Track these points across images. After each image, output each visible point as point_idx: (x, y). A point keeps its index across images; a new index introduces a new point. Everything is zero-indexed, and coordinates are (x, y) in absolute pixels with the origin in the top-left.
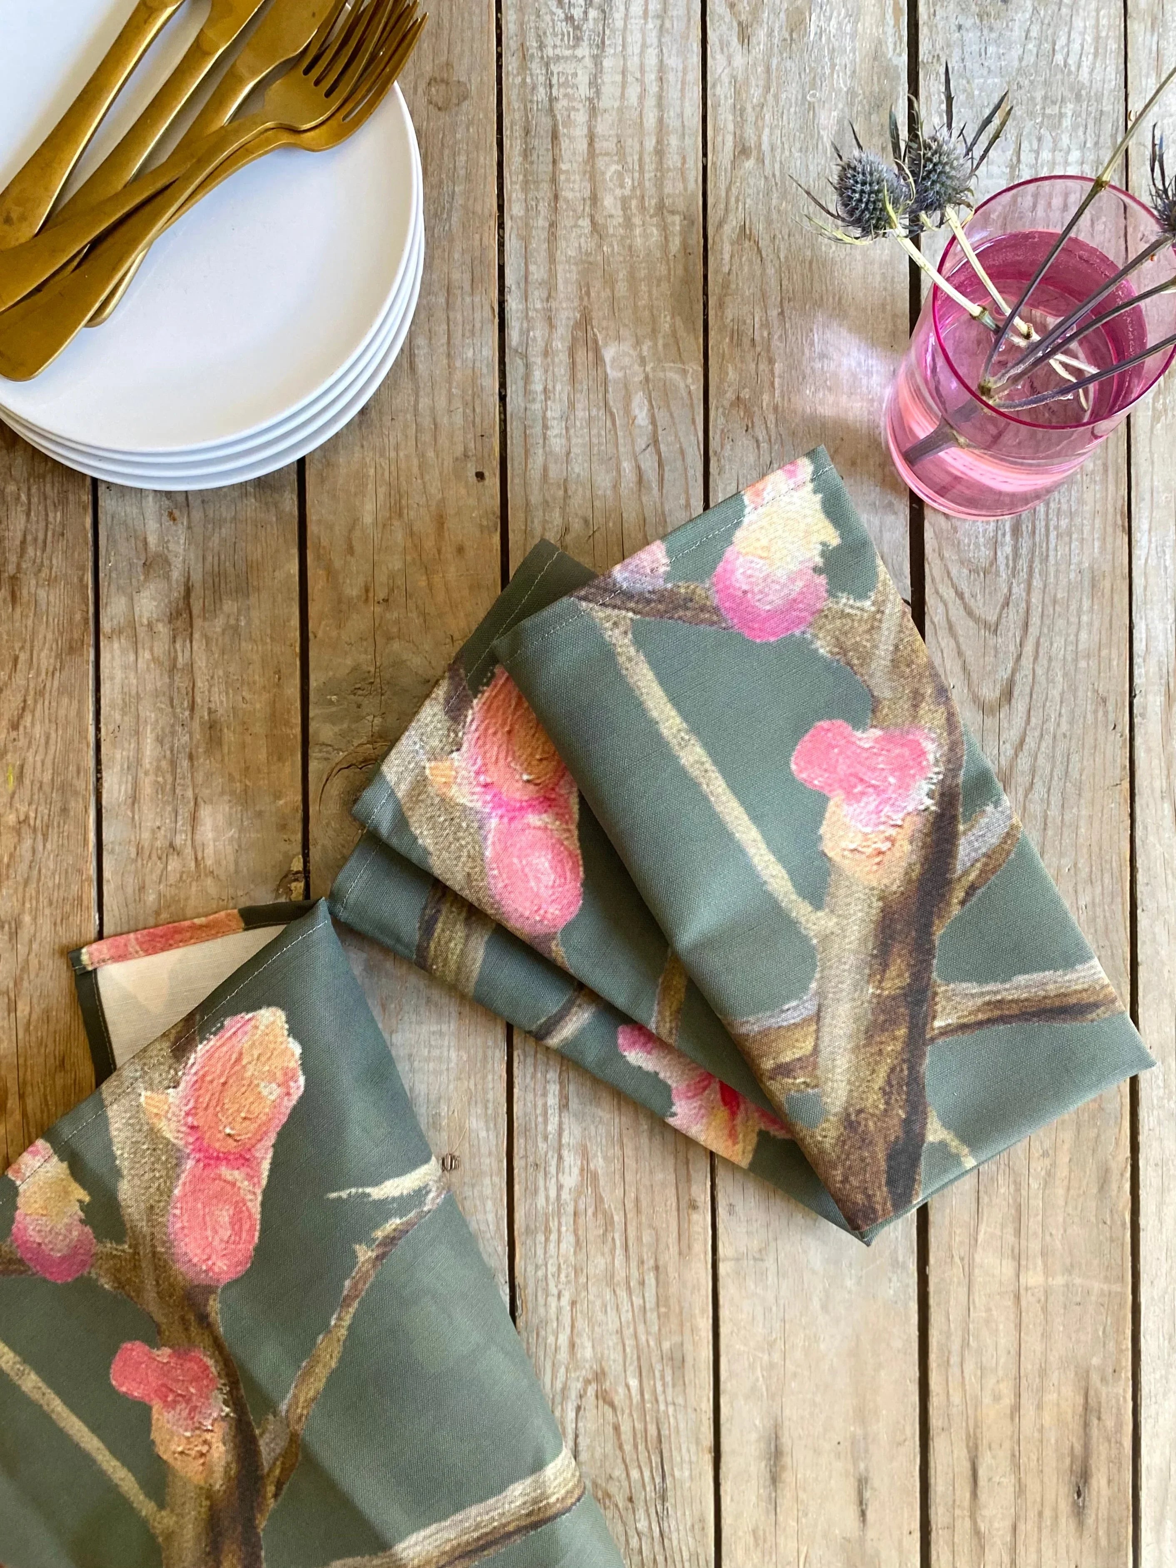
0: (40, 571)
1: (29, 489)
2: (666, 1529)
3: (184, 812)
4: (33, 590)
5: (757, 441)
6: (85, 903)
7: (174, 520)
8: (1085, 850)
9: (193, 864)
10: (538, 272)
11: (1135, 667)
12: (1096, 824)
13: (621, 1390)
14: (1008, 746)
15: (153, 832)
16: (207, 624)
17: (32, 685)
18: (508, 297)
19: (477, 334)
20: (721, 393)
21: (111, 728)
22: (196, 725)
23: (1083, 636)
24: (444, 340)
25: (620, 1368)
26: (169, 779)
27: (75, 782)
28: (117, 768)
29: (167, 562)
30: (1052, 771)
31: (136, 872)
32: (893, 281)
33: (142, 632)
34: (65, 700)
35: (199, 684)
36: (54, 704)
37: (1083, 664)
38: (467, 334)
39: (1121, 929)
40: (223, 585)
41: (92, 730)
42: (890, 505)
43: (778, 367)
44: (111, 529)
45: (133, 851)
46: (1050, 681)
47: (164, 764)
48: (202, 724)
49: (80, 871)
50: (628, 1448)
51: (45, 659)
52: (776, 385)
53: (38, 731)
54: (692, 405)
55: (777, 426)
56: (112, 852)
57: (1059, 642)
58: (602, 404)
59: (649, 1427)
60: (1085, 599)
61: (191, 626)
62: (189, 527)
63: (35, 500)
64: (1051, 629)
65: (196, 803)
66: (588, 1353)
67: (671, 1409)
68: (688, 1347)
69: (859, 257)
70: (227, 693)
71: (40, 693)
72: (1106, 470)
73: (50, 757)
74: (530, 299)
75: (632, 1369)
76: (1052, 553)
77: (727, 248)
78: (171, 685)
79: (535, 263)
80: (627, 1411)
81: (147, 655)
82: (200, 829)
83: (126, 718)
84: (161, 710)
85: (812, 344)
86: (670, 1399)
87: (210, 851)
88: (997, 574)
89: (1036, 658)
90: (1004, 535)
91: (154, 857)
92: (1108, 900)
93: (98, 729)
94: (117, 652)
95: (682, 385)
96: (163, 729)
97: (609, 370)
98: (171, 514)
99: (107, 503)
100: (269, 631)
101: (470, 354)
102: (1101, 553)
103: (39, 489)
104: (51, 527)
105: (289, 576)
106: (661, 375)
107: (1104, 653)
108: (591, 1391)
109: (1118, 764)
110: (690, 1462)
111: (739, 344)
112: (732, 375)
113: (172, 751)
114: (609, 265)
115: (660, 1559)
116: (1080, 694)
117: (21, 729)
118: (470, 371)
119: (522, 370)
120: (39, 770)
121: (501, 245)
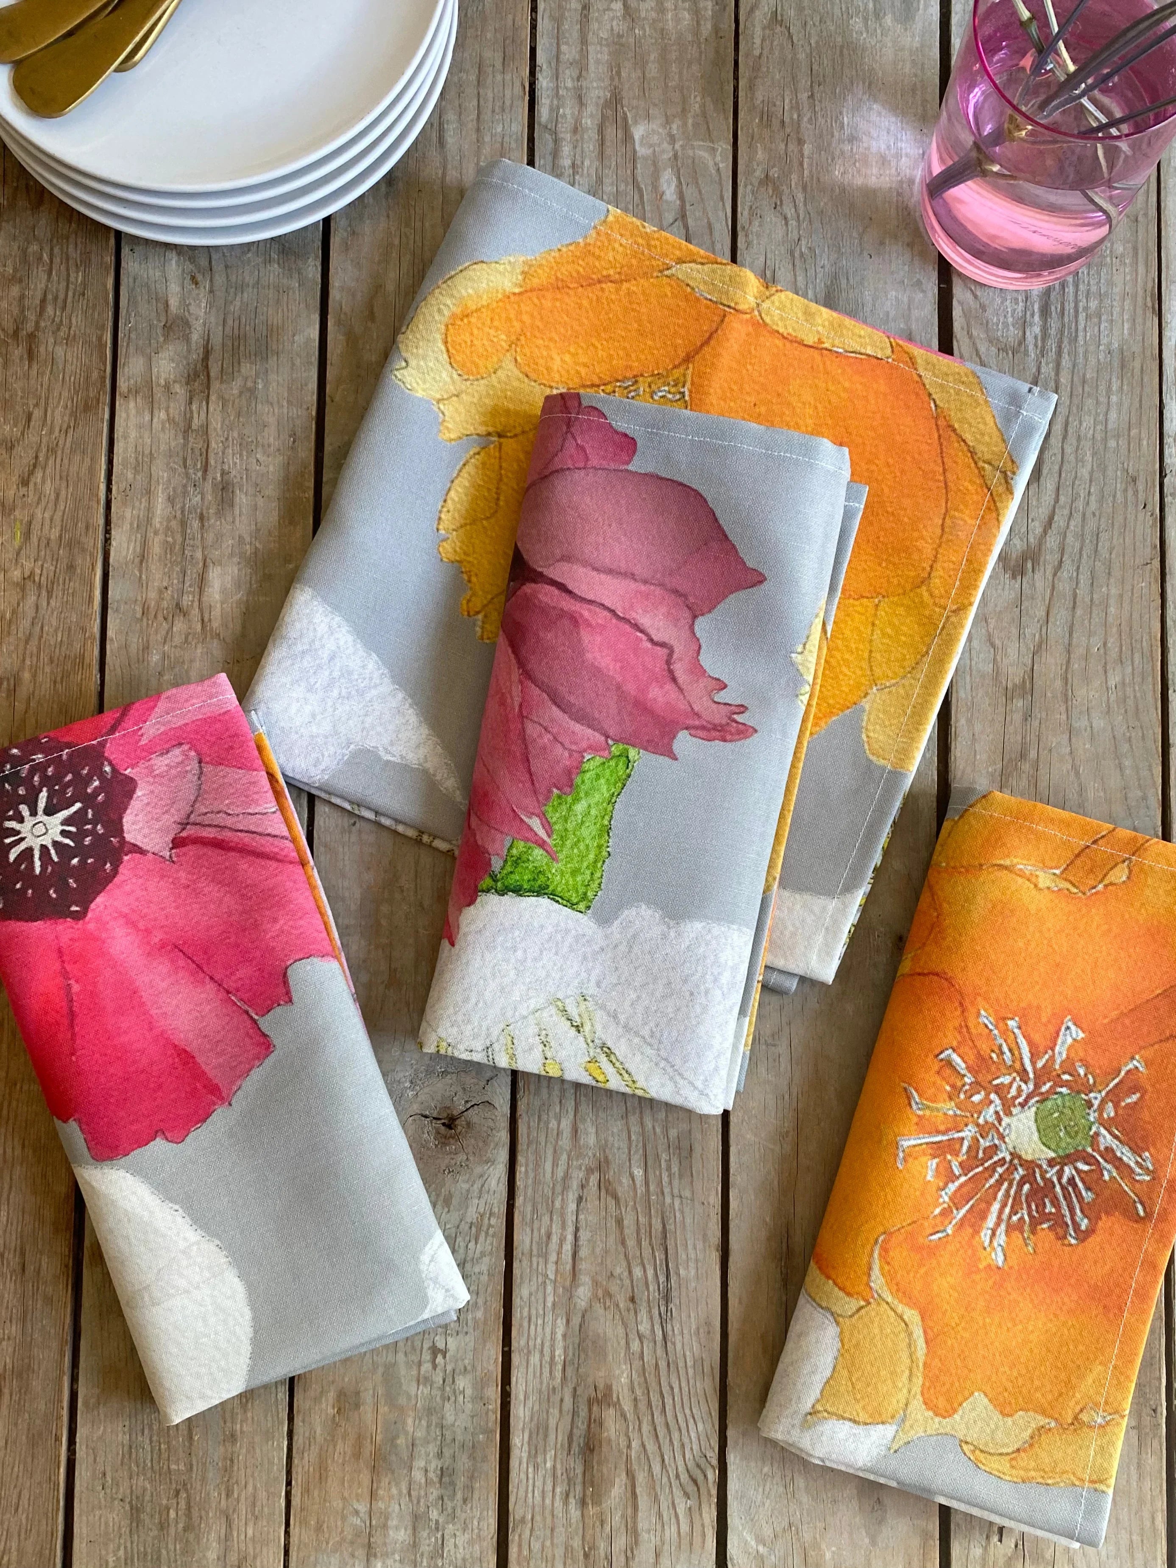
0: (58, 329)
1: (52, 249)
2: (670, 1333)
3: (192, 573)
4: (50, 349)
5: (786, 218)
6: (87, 661)
7: (197, 284)
8: (1114, 630)
9: (199, 626)
10: (570, 52)
11: (1166, 447)
12: (1126, 605)
13: (625, 1181)
14: (1037, 523)
15: (160, 592)
16: (224, 386)
17: (44, 441)
18: (539, 75)
19: (507, 111)
20: (750, 172)
21: (122, 488)
22: (208, 487)
23: (1113, 415)
24: (474, 116)
25: (625, 1156)
26: (179, 539)
27: (83, 539)
28: (126, 526)
29: (187, 324)
30: (1081, 549)
31: (141, 631)
32: (923, 69)
33: (158, 394)
34: (77, 458)
35: (213, 445)
36: (66, 461)
37: (1112, 443)
38: (497, 110)
39: (1152, 710)
40: (242, 348)
41: (103, 487)
42: (919, 283)
43: (807, 149)
44: (131, 291)
45: (139, 609)
46: (1080, 460)
47: (174, 524)
48: (214, 485)
49: (84, 630)
50: (631, 1243)
51: (59, 416)
52: (805, 166)
53: (48, 488)
54: (720, 184)
55: (805, 205)
56: (117, 611)
57: (1088, 421)
58: (630, 181)
59: (654, 1221)
60: (1114, 380)
61: (208, 388)
62: (211, 291)
63: (57, 260)
64: (1080, 408)
65: (205, 565)
66: (592, 1140)
67: (677, 1202)
68: (697, 1135)
69: (890, 44)
70: (241, 455)
71: (52, 450)
72: (1136, 254)
73: (59, 514)
74: (561, 79)
75: (637, 1157)
76: (1081, 334)
77: (758, 32)
78: (185, 445)
79: (567, 43)
80: (632, 1203)
81: (163, 415)
82: (208, 591)
83: (138, 477)
84: (174, 470)
85: (842, 127)
86: (676, 1191)
87: (217, 613)
88: (1026, 353)
89: (1065, 437)
90: (1033, 315)
91: (160, 618)
92: (1138, 679)
93: (109, 490)
94: (133, 412)
95: (711, 163)
96: (174, 489)
97: (637, 148)
98: (193, 278)
99: (131, 265)
100: (286, 395)
101: (499, 129)
102: (1130, 334)
103: (62, 250)
104: (71, 286)
105: (309, 340)
106: (690, 152)
107: (1134, 432)
108: (594, 1179)
109: (1148, 543)
110: (697, 1261)
111: (769, 125)
112: (760, 155)
113: (183, 512)
114: (640, 47)
115: (663, 1364)
116: (1110, 472)
117: (31, 485)
118: (498, 145)
119: (551, 145)
120: (47, 527)
121: (534, 27)
